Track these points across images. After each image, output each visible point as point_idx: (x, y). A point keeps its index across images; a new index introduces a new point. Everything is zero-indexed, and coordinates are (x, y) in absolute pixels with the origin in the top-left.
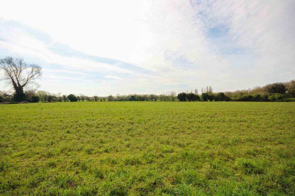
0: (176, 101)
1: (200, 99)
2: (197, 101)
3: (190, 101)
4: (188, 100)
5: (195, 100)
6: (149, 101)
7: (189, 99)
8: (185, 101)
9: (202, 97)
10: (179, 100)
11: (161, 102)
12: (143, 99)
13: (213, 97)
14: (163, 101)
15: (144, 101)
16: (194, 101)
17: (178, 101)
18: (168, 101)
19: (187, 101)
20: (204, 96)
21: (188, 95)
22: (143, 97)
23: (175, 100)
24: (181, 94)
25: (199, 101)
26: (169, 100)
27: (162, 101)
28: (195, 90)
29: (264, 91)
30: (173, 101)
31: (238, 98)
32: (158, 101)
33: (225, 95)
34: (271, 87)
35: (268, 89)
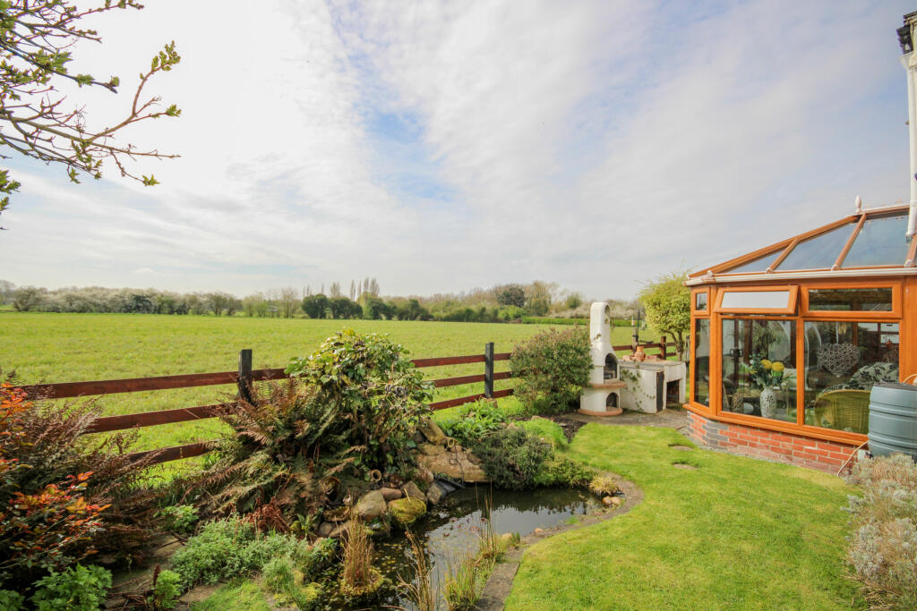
0: (298, 318)
1: (364, 313)
2: (355, 318)
3: (336, 317)
4: (332, 317)
7: (336, 312)
8: (323, 316)
10: (306, 315)
11: (251, 319)
12: (184, 306)
14: (258, 317)
15: (186, 313)
16: (347, 317)
17: (304, 318)
19: (330, 318)
20: (374, 305)
23: (296, 315)
24: (312, 297)
25: (361, 317)
26: (275, 314)
27: (251, 316)
28: (332, 285)
29: (490, 299)
30: (287, 317)
31: (444, 315)
32: (239, 317)
33: (422, 305)
34: (503, 291)
35: (497, 294)
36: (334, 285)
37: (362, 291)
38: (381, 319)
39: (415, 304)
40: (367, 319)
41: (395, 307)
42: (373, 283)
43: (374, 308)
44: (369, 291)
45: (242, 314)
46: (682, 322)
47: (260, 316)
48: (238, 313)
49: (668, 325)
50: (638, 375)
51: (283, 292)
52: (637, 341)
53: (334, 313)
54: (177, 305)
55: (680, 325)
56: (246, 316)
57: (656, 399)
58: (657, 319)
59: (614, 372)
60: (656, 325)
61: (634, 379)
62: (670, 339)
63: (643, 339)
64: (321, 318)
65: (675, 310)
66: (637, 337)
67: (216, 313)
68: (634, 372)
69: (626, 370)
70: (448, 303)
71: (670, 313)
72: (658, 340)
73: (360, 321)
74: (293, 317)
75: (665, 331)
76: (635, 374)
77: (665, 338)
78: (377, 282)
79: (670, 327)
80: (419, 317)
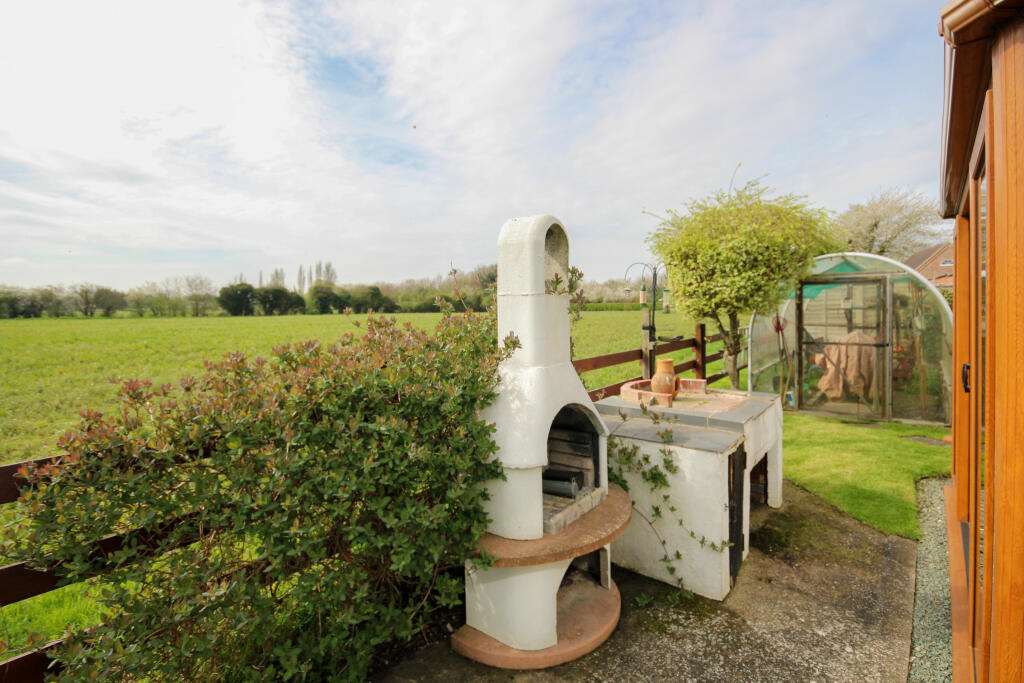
0: (212, 315)
1: (307, 306)
2: (295, 313)
3: (269, 312)
4: (262, 313)
5: (290, 311)
6: (72, 316)
7: (268, 306)
8: (250, 312)
9: (315, 300)
10: (225, 312)
11: (140, 320)
12: (33, 305)
13: (350, 301)
14: (151, 316)
15: (37, 316)
16: (283, 312)
17: (221, 315)
18: (175, 316)
19: (259, 315)
20: (320, 295)
21: (262, 293)
22: (33, 300)
23: (209, 312)
24: (232, 287)
25: (304, 312)
26: (179, 312)
27: (141, 315)
28: (273, 272)
29: (473, 284)
30: (196, 314)
31: (415, 304)
32: (122, 317)
33: (384, 294)
34: (487, 273)
35: (480, 278)
36: (277, 273)
37: (314, 279)
38: (332, 313)
39: (375, 292)
40: (312, 314)
41: (349, 297)
42: (328, 268)
43: (320, 299)
44: (322, 278)
45: (126, 313)
46: (743, 292)
47: (155, 315)
48: (119, 313)
49: (714, 300)
50: (669, 465)
51: (187, 280)
52: (652, 338)
53: (265, 307)
54: (21, 306)
55: (738, 299)
56: (133, 317)
57: (727, 550)
58: (691, 289)
59: (589, 464)
60: (689, 302)
61: (656, 478)
62: (711, 330)
63: (664, 334)
64: (247, 314)
65: (728, 267)
66: (652, 329)
67: (86, 314)
68: (653, 452)
69: (628, 444)
70: (421, 290)
71: (718, 273)
72: (690, 333)
73: (303, 316)
74: (204, 315)
75: (705, 315)
76: (657, 460)
77: (702, 328)
78: (333, 266)
79: (718, 306)
80: (382, 309)
